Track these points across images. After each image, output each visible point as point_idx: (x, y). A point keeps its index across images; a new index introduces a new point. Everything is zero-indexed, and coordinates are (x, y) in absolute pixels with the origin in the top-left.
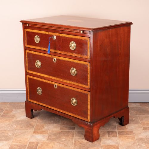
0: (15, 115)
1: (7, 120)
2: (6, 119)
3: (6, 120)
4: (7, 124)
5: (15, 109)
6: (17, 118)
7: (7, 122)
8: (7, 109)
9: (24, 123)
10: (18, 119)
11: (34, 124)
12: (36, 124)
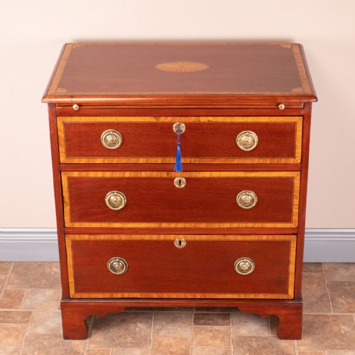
0: (31, 312)
1: (9, 335)
2: (7, 329)
3: (7, 332)
4: (11, 349)
5: (30, 290)
6: (35, 327)
7: (11, 340)
8: (9, 287)
9: (55, 346)
10: (40, 330)
11: (82, 351)
12: (88, 350)
